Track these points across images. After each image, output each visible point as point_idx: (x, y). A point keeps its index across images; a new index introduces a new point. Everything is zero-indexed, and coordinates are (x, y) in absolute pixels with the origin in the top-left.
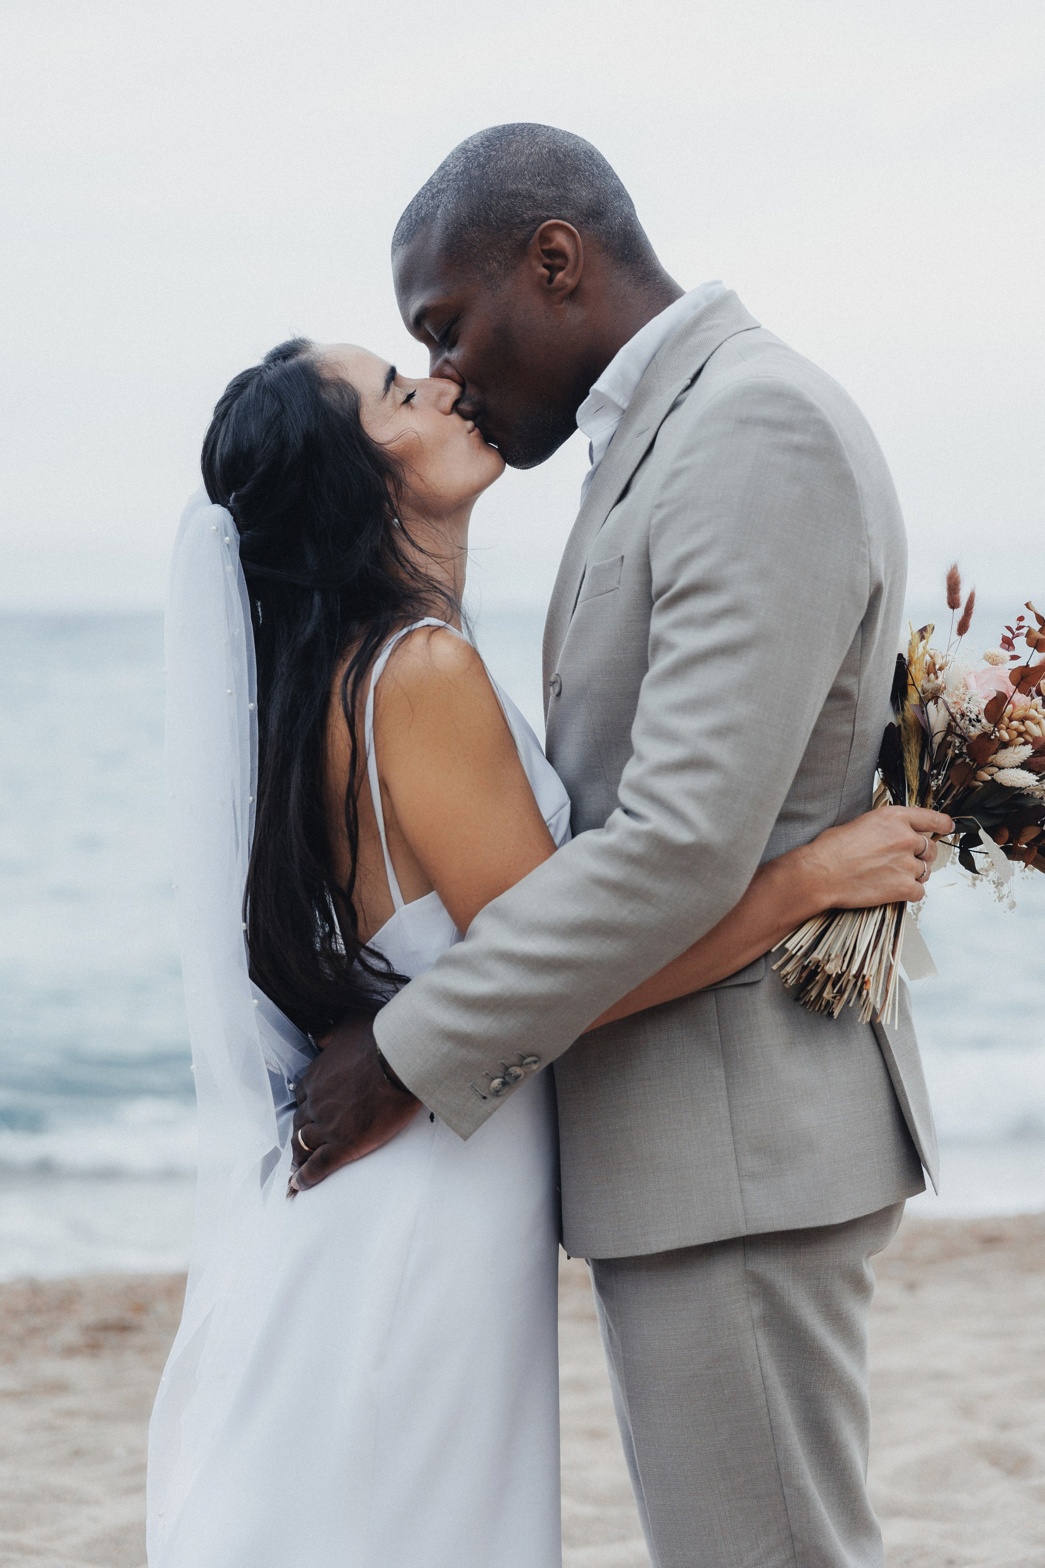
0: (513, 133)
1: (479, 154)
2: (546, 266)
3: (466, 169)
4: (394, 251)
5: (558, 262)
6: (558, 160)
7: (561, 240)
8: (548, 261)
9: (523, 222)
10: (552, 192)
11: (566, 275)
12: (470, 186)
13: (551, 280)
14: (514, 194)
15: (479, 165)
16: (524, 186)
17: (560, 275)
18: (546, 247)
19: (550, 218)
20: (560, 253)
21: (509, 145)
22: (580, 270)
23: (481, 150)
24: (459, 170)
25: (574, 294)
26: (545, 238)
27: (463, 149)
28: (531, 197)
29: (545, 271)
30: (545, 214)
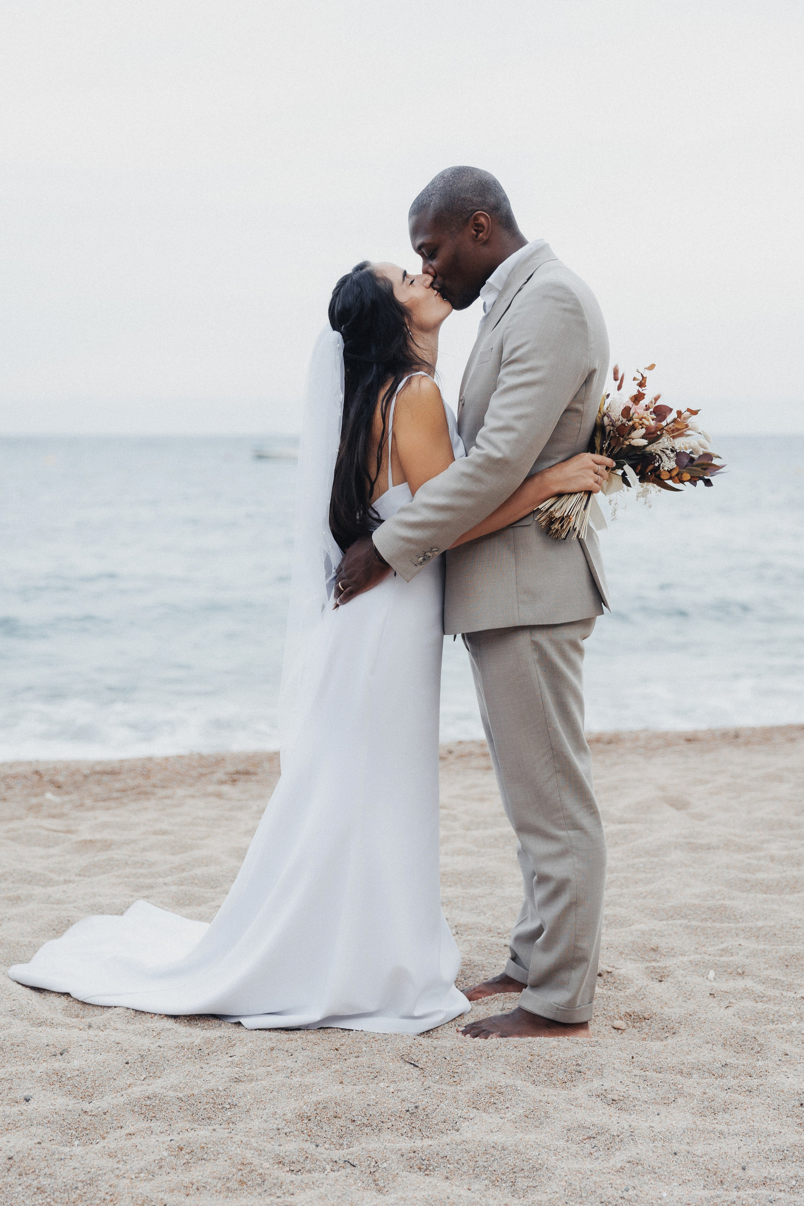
0: (464, 172)
1: (450, 181)
2: (475, 230)
3: (444, 187)
4: (410, 217)
5: (480, 228)
6: (482, 185)
7: (482, 220)
8: (476, 228)
9: (467, 211)
10: (479, 199)
11: (483, 235)
12: (446, 194)
13: (477, 236)
14: (464, 199)
15: (450, 185)
16: (469, 196)
17: (481, 235)
18: (476, 222)
19: (478, 210)
20: (481, 225)
21: (463, 177)
22: (489, 232)
23: (451, 179)
24: (441, 185)
25: (486, 243)
26: (476, 218)
27: (442, 176)
28: (471, 200)
29: (474, 232)
30: (475, 208)
